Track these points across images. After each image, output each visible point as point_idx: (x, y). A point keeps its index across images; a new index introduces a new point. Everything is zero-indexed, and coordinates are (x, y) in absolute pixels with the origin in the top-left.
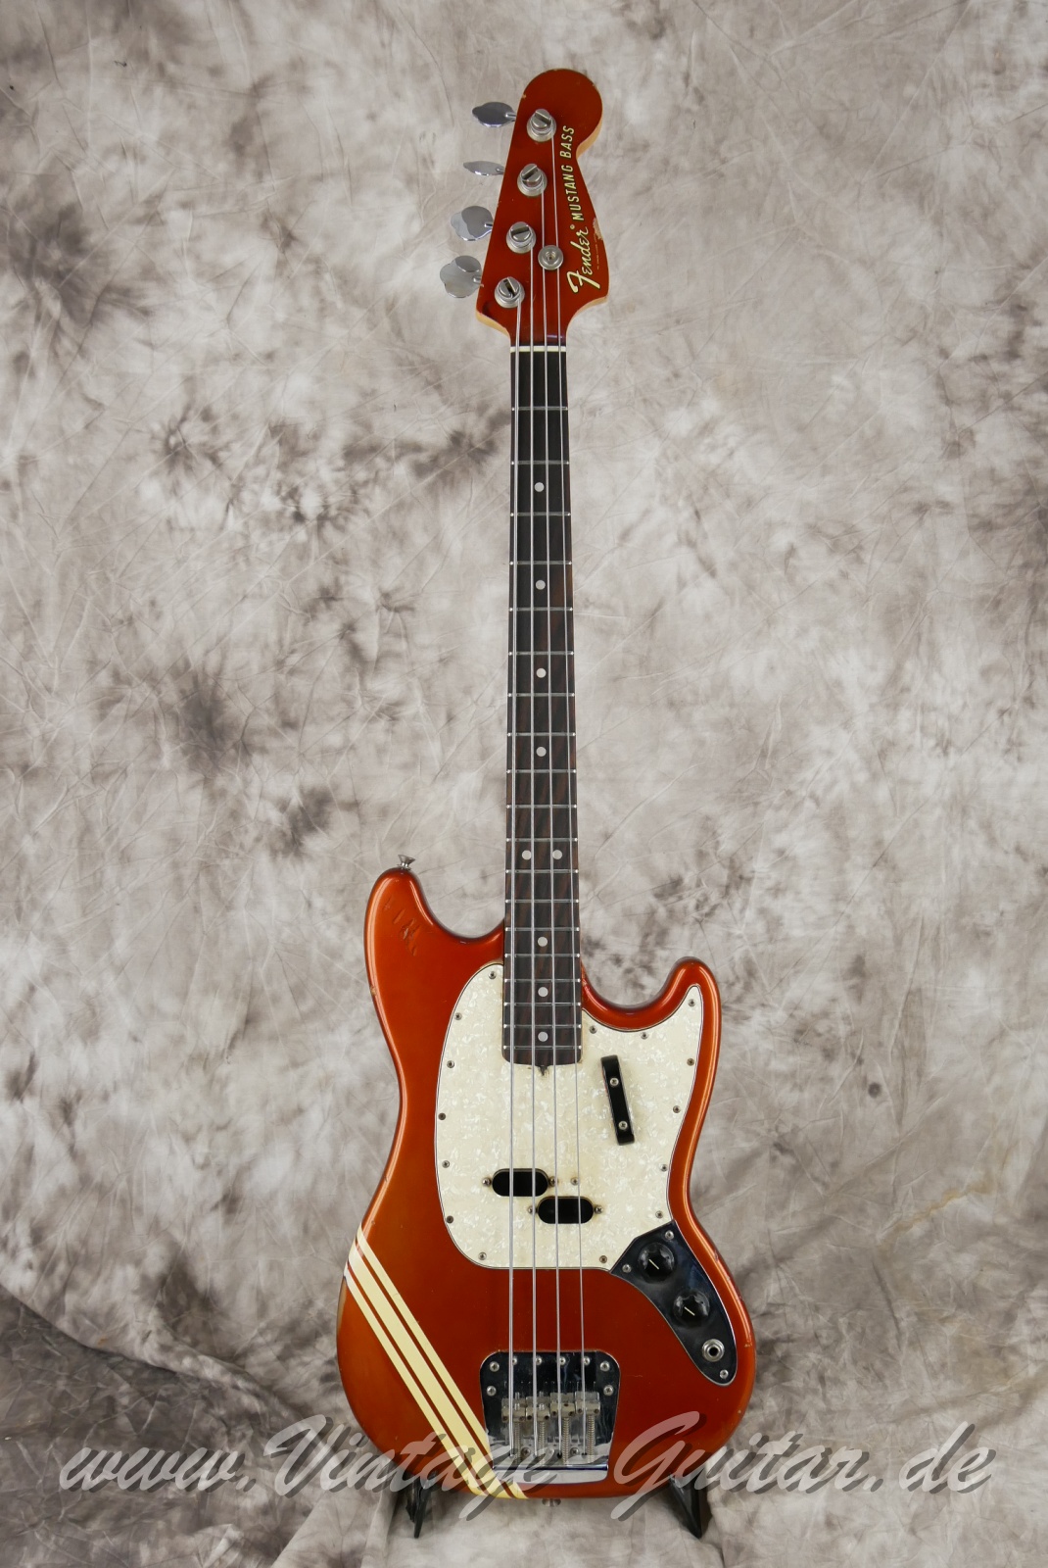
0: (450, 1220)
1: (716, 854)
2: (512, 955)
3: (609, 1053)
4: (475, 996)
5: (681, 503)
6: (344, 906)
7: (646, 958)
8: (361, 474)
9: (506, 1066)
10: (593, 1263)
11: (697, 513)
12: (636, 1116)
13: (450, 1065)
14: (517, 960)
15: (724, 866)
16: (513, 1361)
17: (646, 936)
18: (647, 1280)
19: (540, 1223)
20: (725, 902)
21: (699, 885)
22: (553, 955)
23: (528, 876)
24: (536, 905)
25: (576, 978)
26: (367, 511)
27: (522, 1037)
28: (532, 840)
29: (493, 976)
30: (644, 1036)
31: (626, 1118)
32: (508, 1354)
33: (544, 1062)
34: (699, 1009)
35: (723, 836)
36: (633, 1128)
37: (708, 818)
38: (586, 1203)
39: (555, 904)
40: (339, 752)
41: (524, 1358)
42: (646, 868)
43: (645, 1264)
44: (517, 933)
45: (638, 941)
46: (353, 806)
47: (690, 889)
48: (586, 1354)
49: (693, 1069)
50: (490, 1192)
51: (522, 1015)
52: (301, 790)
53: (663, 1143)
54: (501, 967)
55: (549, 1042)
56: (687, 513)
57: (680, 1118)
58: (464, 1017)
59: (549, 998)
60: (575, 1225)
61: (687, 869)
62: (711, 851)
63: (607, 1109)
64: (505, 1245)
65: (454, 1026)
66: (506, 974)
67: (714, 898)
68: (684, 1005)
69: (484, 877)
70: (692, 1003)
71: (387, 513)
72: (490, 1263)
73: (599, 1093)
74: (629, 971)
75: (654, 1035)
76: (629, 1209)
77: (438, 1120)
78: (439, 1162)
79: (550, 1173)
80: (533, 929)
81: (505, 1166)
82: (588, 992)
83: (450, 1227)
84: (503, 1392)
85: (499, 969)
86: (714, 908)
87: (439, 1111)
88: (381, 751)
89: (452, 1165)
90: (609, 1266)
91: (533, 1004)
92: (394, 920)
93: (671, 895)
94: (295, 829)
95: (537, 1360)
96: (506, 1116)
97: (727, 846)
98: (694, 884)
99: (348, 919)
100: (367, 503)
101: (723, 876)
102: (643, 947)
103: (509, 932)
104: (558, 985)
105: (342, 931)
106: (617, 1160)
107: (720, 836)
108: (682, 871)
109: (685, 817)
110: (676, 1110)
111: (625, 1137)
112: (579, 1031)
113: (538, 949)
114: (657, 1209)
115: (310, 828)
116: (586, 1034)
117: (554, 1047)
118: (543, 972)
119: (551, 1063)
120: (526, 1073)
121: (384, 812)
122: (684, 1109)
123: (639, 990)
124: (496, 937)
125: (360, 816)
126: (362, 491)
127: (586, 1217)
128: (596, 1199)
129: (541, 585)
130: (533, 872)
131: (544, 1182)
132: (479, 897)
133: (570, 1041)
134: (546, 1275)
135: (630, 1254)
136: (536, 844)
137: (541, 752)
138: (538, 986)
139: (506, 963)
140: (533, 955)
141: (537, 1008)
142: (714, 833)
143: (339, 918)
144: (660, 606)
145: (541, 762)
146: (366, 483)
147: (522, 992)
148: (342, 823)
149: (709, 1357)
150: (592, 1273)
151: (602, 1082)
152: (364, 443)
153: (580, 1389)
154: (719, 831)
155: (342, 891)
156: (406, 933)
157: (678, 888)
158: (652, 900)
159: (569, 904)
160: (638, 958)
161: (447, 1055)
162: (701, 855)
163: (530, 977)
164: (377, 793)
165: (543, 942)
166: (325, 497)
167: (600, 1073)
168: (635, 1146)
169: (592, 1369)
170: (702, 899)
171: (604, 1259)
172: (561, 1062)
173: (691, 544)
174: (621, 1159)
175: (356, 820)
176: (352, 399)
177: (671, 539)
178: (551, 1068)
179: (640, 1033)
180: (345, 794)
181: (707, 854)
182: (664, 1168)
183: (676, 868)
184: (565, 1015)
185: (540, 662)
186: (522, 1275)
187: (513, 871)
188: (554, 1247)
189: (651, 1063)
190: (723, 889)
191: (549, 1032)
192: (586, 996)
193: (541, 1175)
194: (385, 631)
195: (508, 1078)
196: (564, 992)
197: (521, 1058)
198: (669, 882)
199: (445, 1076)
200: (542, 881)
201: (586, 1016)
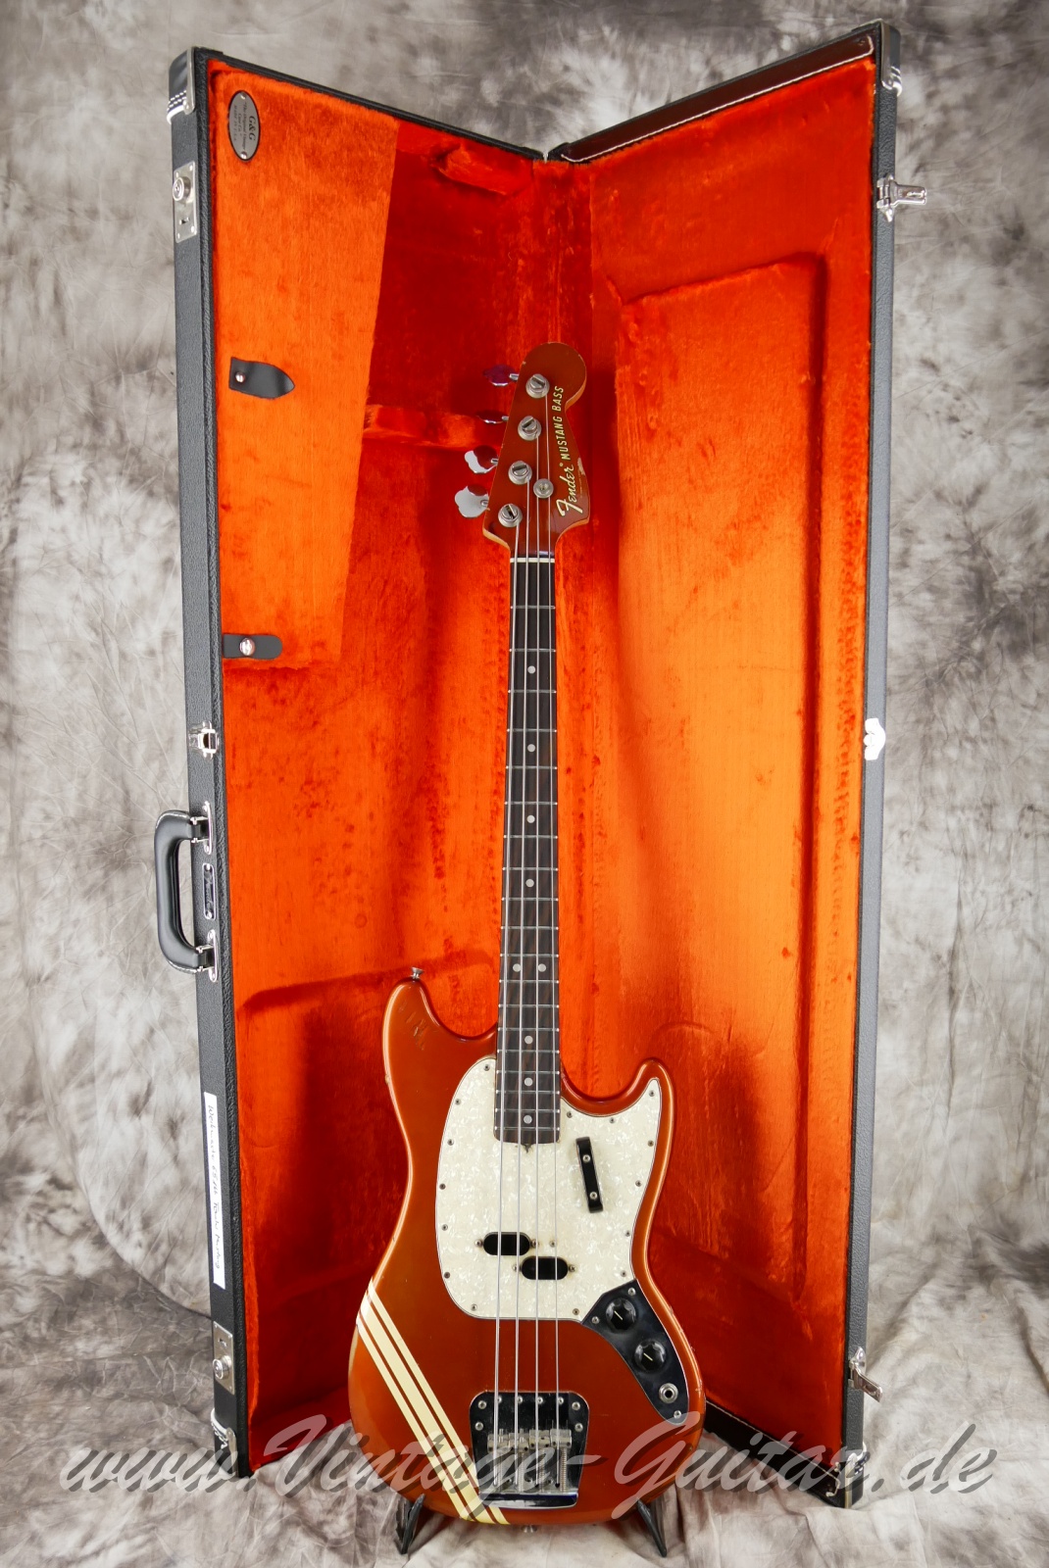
0: (447, 1275)
2: (503, 1051)
3: (582, 1135)
4: (472, 1084)
9: (497, 1145)
10: (568, 1315)
12: (605, 1189)
13: (450, 1143)
14: (507, 1055)
16: (498, 1399)
18: (613, 1331)
19: (523, 1280)
22: (537, 1051)
23: (518, 985)
24: (524, 1009)
25: (556, 1071)
27: (511, 1119)
28: (522, 955)
29: (487, 1068)
30: (612, 1121)
31: (596, 1189)
32: (493, 1394)
33: (528, 1140)
34: (658, 1097)
36: (602, 1199)
38: (562, 1262)
39: (540, 1009)
41: (508, 1398)
43: (611, 1315)
44: (507, 1033)
48: (560, 1395)
49: (652, 1150)
50: (482, 1252)
51: (511, 1101)
53: (627, 1212)
54: (494, 1061)
55: (533, 1124)
57: (640, 1192)
58: (463, 1102)
59: (533, 1087)
60: (552, 1281)
63: (581, 1182)
64: (493, 1297)
65: (453, 1109)
66: (498, 1067)
68: (645, 1095)
70: (652, 1094)
72: (479, 1314)
73: (575, 1167)
75: (620, 1120)
76: (598, 1269)
77: (438, 1189)
78: (439, 1225)
79: (531, 1236)
80: (521, 1029)
81: (493, 1230)
82: (565, 1082)
83: (448, 1282)
84: (489, 1428)
85: (491, 1062)
87: (440, 1182)
89: (450, 1228)
90: (580, 1318)
91: (520, 1092)
92: (406, 1021)
95: (518, 1399)
96: (496, 1188)
103: (501, 1034)
104: (540, 1076)
106: (589, 1226)
110: (639, 1184)
111: (595, 1206)
112: (558, 1115)
113: (525, 1045)
114: (622, 1269)
116: (563, 1118)
117: (537, 1128)
118: (529, 1065)
119: (533, 1142)
120: (513, 1149)
122: (645, 1183)
124: (491, 1035)
127: (562, 1275)
128: (569, 1260)
129: (531, 748)
130: (521, 981)
131: (527, 1244)
133: (550, 1124)
134: (527, 1325)
135: (599, 1308)
136: (525, 959)
137: (530, 883)
138: (525, 1077)
139: (498, 1057)
140: (520, 1051)
141: (523, 1096)
145: (530, 892)
147: (511, 1082)
149: (664, 1398)
150: (565, 1324)
151: (577, 1159)
153: (555, 1427)
156: (416, 1031)
159: (551, 1008)
161: (447, 1135)
163: (518, 1069)
165: (529, 1040)
167: (575, 1151)
168: (603, 1214)
169: (564, 1408)
171: (576, 1312)
172: (542, 1141)
174: (592, 1225)
178: (534, 1146)
179: (609, 1118)
182: (628, 1234)
184: (547, 1101)
185: (530, 810)
186: (508, 1324)
187: (505, 981)
188: (534, 1300)
189: (618, 1143)
191: (533, 1115)
192: (564, 1087)
193: (524, 1238)
195: (499, 1154)
196: (546, 1082)
197: (510, 1137)
199: (446, 1153)
200: (529, 989)
201: (563, 1103)
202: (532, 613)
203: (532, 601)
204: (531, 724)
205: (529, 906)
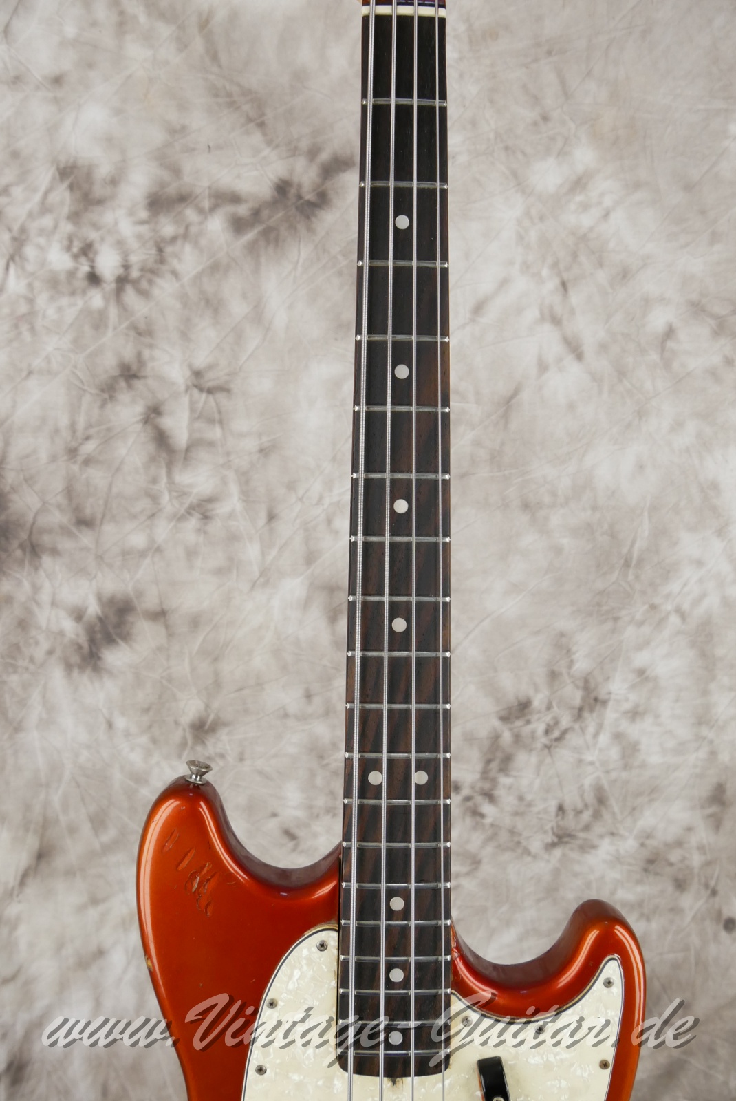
1: (569, 674)
2: (351, 921)
3: (489, 1054)
4: (297, 973)
5: (545, 272)
6: (150, 727)
7: (487, 786)
8: (168, 228)
9: (342, 1077)
11: (564, 285)
13: (261, 1068)
14: (359, 930)
15: (577, 687)
17: (489, 762)
20: (577, 726)
21: (549, 707)
22: (412, 923)
23: (377, 809)
24: (389, 851)
25: (445, 955)
26: (175, 274)
28: (384, 756)
29: (323, 946)
33: (396, 1071)
34: (618, 990)
35: (577, 655)
37: (562, 635)
39: (417, 850)
40: (143, 554)
42: (491, 688)
44: (359, 891)
45: (479, 767)
46: (159, 615)
47: (539, 712)
49: (607, 1074)
51: (366, 1007)
52: (99, 598)
54: (335, 935)
55: (405, 1045)
56: (552, 284)
58: (281, 1004)
59: (405, 984)
61: (537, 690)
62: (564, 671)
65: (265, 1014)
66: (343, 947)
67: (565, 721)
68: (598, 987)
69: (308, 696)
70: (608, 983)
71: (198, 277)
74: (468, 799)
80: (383, 886)
82: (461, 966)
85: (331, 937)
86: (564, 732)
88: (191, 553)
91: (382, 992)
92: (178, 865)
93: (517, 718)
94: (92, 641)
97: (582, 665)
98: (543, 707)
99: (154, 741)
100: (175, 263)
101: (577, 697)
102: (485, 774)
103: (348, 891)
104: (419, 965)
105: (148, 754)
107: (574, 653)
108: (531, 693)
109: (537, 633)
113: (391, 914)
115: (110, 640)
117: (412, 1052)
118: (398, 943)
119: (406, 1074)
120: (370, 1084)
121: (195, 622)
123: (478, 819)
124: (329, 888)
125: (167, 627)
126: (169, 249)
129: (402, 372)
130: (384, 802)
132: (303, 718)
133: (435, 1043)
136: (390, 761)
137: (400, 625)
138: (390, 966)
139: (342, 931)
140: (383, 923)
141: (387, 997)
142: (569, 651)
143: (144, 740)
144: (516, 392)
145: (400, 641)
146: (174, 239)
147: (367, 975)
148: (146, 634)
152: (172, 190)
154: (574, 649)
155: (147, 710)
156: (196, 885)
157: (526, 711)
158: (497, 723)
159: (437, 850)
160: (479, 785)
161: (256, 1057)
162: (553, 676)
163: (378, 954)
164: (186, 602)
165: (397, 904)
166: (125, 255)
167: (476, 1082)
170: (552, 723)
172: (421, 1072)
173: (556, 321)
175: (163, 631)
176: (157, 136)
177: (532, 314)
178: (407, 1079)
180: (150, 601)
181: (560, 674)
183: (525, 690)
184: (430, 1007)
185: (401, 490)
187: (355, 801)
189: (548, 1064)
190: (576, 712)
191: (405, 1031)
192: (457, 974)
194: (197, 416)
195: (345, 1094)
196: (428, 976)
197: (364, 1068)
198: (516, 704)
199: (254, 1087)
200: (398, 817)
201: (458, 1004)
202: (404, 112)
203: (405, 90)
204: (402, 326)
205: (398, 667)
